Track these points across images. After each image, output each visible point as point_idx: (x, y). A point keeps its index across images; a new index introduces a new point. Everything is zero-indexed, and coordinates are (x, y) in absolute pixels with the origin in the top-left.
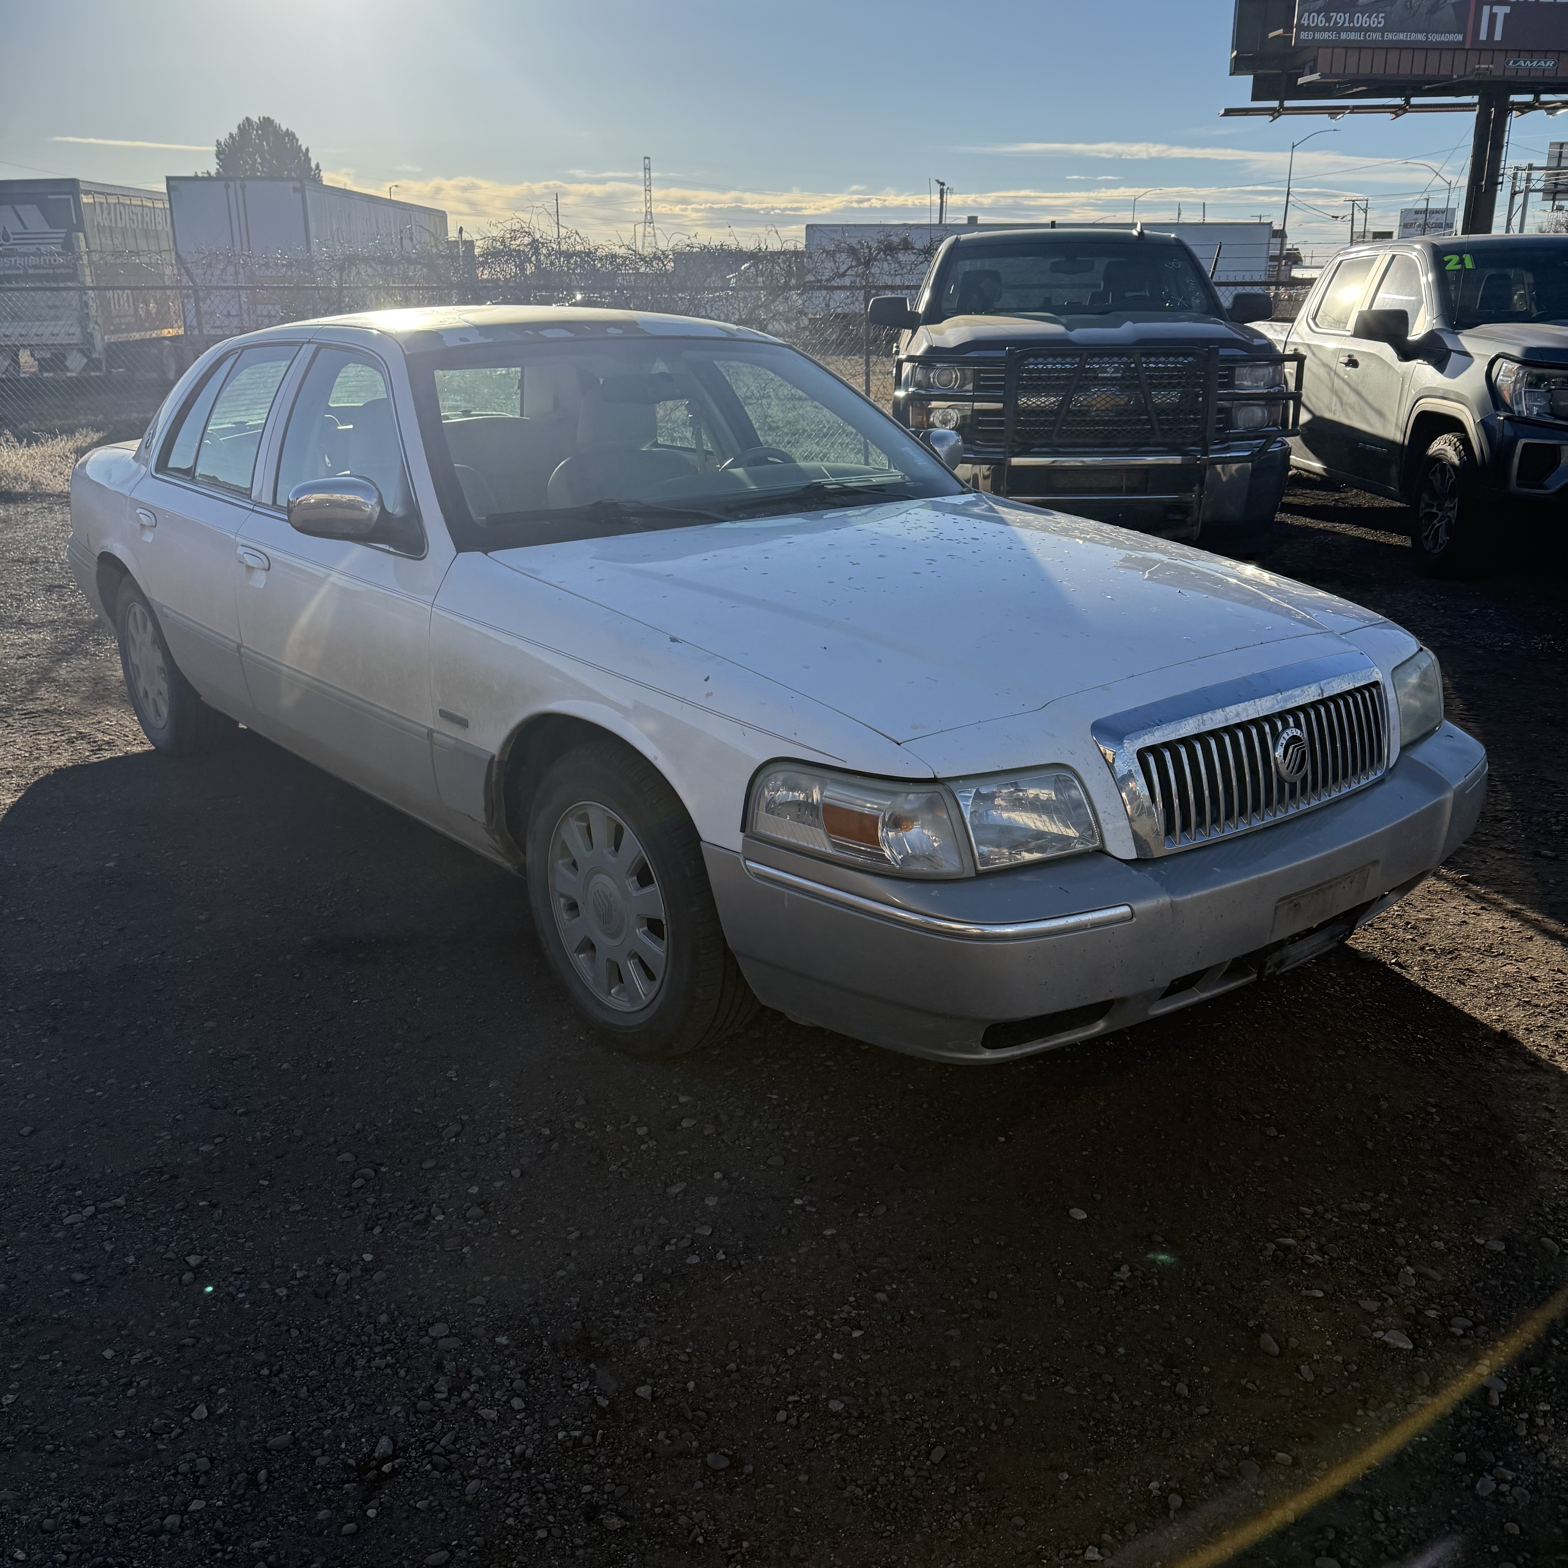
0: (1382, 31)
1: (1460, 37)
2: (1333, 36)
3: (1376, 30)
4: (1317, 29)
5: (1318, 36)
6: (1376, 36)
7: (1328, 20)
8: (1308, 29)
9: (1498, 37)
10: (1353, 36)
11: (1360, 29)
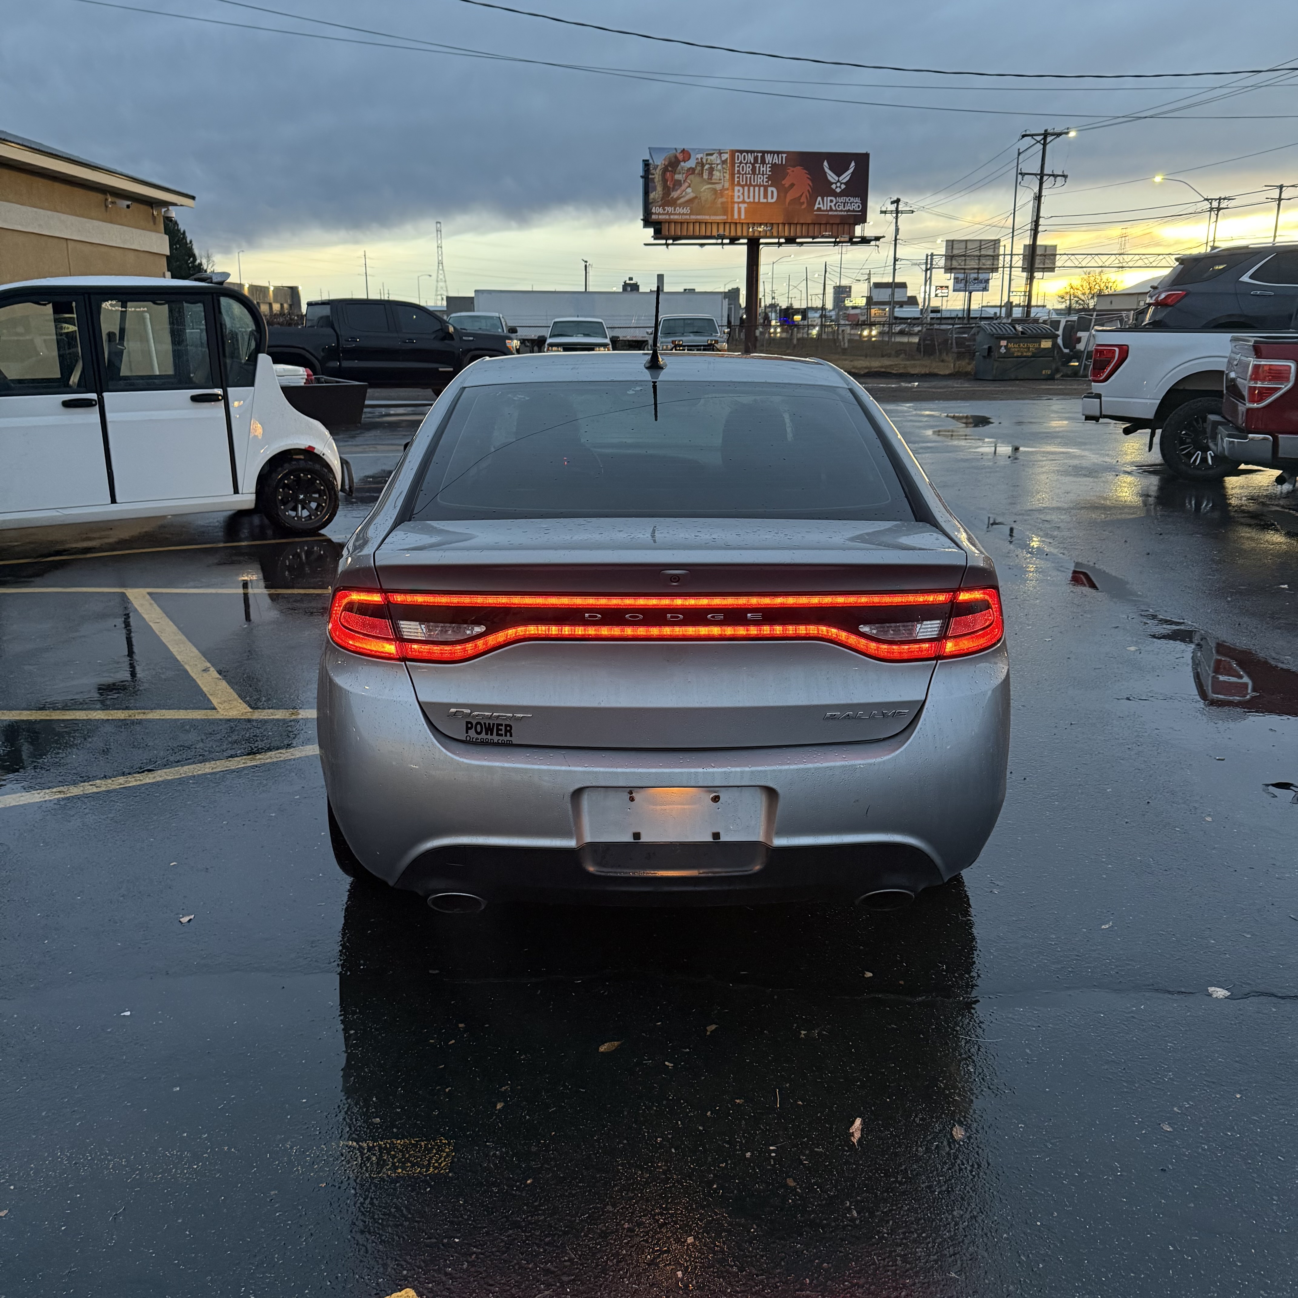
0: (690, 214)
1: (725, 217)
2: (667, 217)
3: (686, 214)
4: (659, 214)
5: (660, 217)
6: (688, 217)
7: (664, 210)
8: (655, 214)
9: (743, 217)
10: (676, 217)
11: (679, 214)
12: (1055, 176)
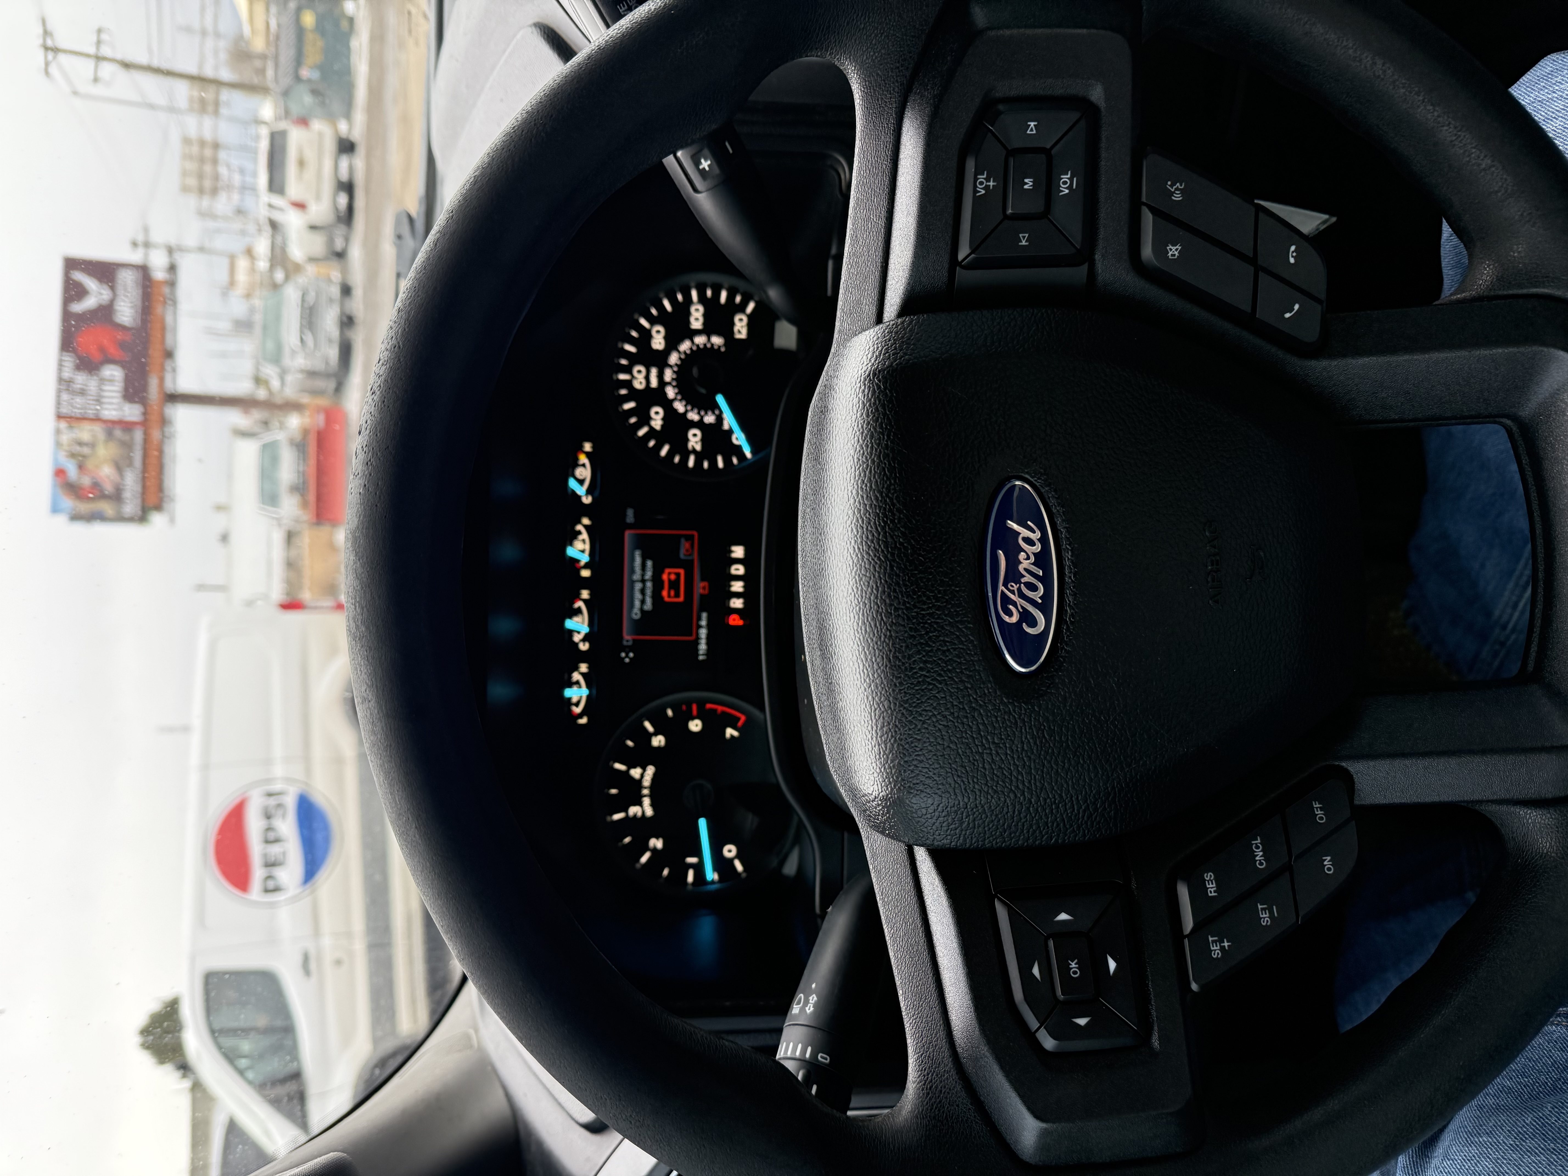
0: (134, 469)
2: (137, 495)
4: (133, 504)
5: (137, 504)
6: (137, 471)
7: (128, 501)
8: (132, 509)
12: (99, 43)
